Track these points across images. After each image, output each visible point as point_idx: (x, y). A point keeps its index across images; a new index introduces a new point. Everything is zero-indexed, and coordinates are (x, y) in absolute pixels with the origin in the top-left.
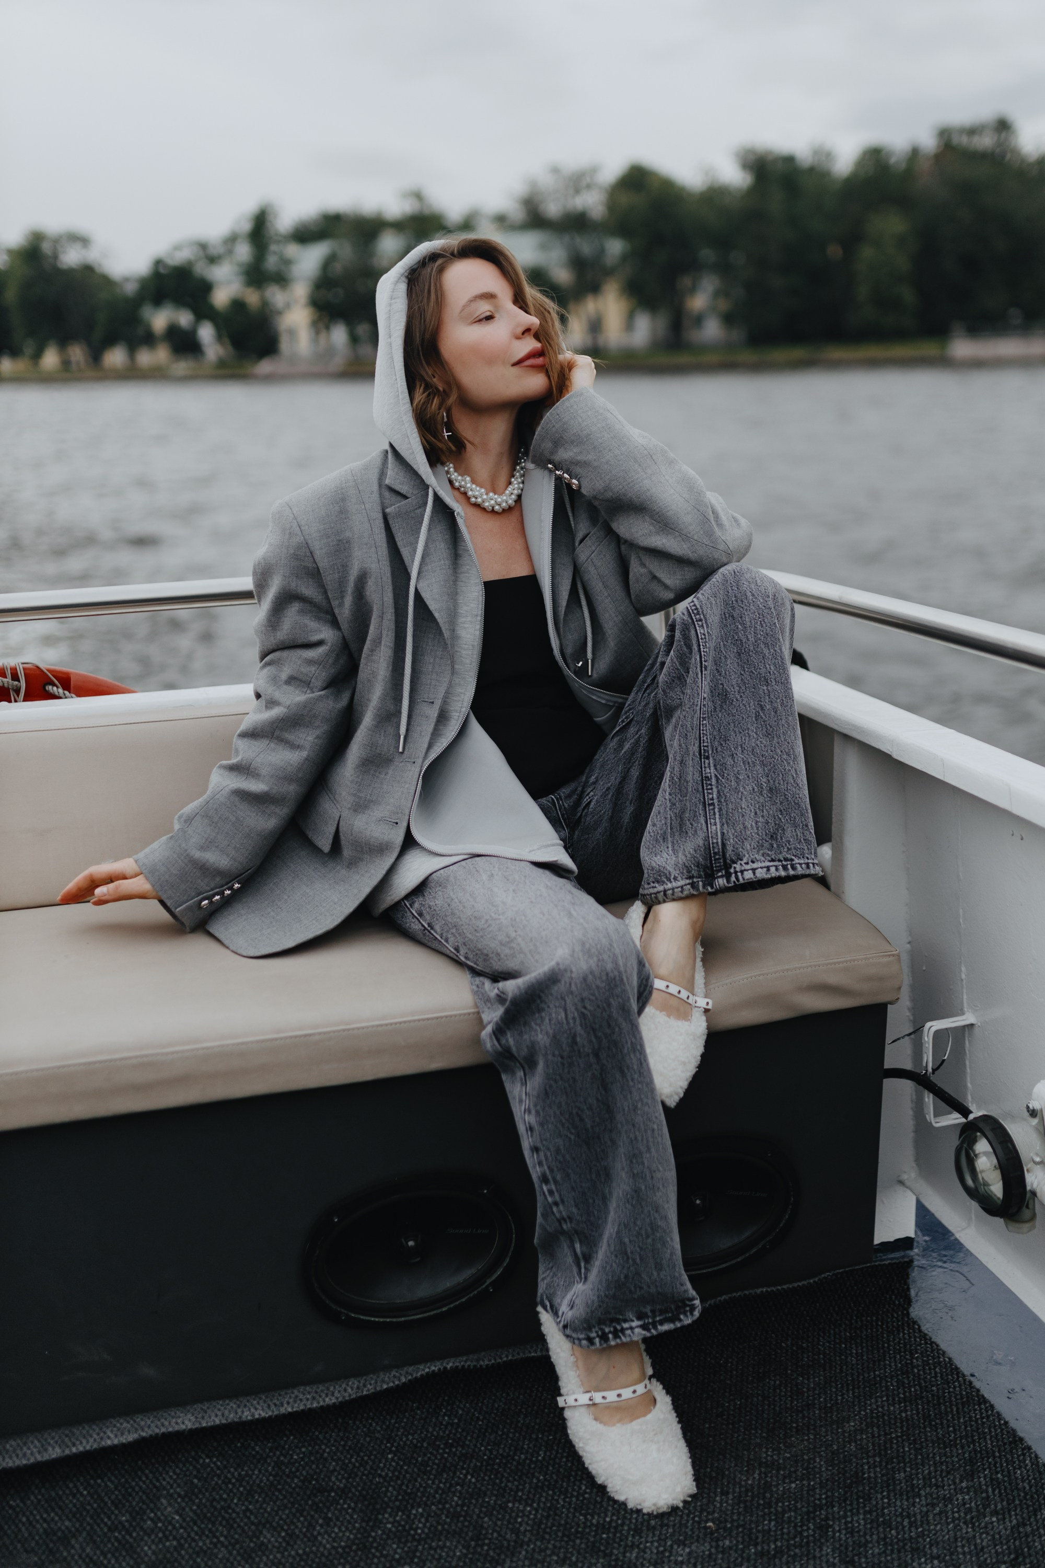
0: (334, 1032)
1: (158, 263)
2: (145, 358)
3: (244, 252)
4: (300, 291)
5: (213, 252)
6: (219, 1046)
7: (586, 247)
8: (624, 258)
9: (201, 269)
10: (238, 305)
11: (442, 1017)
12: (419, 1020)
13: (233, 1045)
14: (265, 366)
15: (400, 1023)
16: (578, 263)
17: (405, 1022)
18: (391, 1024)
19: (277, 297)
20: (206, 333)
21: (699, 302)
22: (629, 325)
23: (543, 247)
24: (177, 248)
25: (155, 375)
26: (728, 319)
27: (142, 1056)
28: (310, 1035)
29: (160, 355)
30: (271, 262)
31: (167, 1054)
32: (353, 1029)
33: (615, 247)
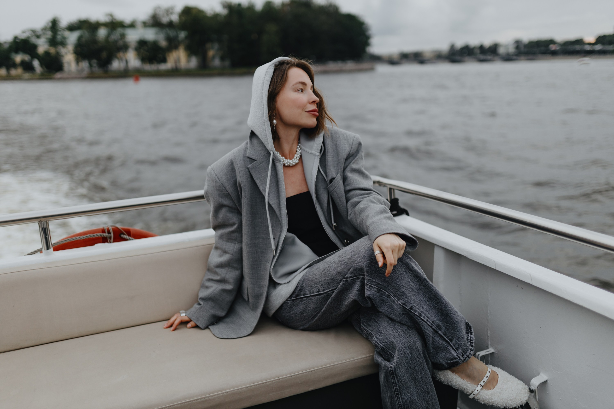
0: (274, 380)
1: (16, 38)
2: (14, 72)
3: (49, 34)
4: (70, 47)
5: (38, 34)
6: (231, 391)
7: (172, 33)
8: (186, 37)
9: (34, 40)
10: (47, 53)
11: (313, 371)
12: (305, 373)
13: (237, 390)
14: (58, 75)
15: (298, 374)
16: (169, 39)
17: (300, 374)
18: (295, 375)
19: (63, 51)
20: (36, 63)
21: (211, 53)
22: (188, 61)
23: (157, 34)
24: (24, 32)
25: (17, 78)
26: (222, 59)
27: (202, 398)
28: (265, 383)
29: (19, 71)
30: (59, 37)
31: (212, 396)
32: (281, 379)
33: (182, 35)
